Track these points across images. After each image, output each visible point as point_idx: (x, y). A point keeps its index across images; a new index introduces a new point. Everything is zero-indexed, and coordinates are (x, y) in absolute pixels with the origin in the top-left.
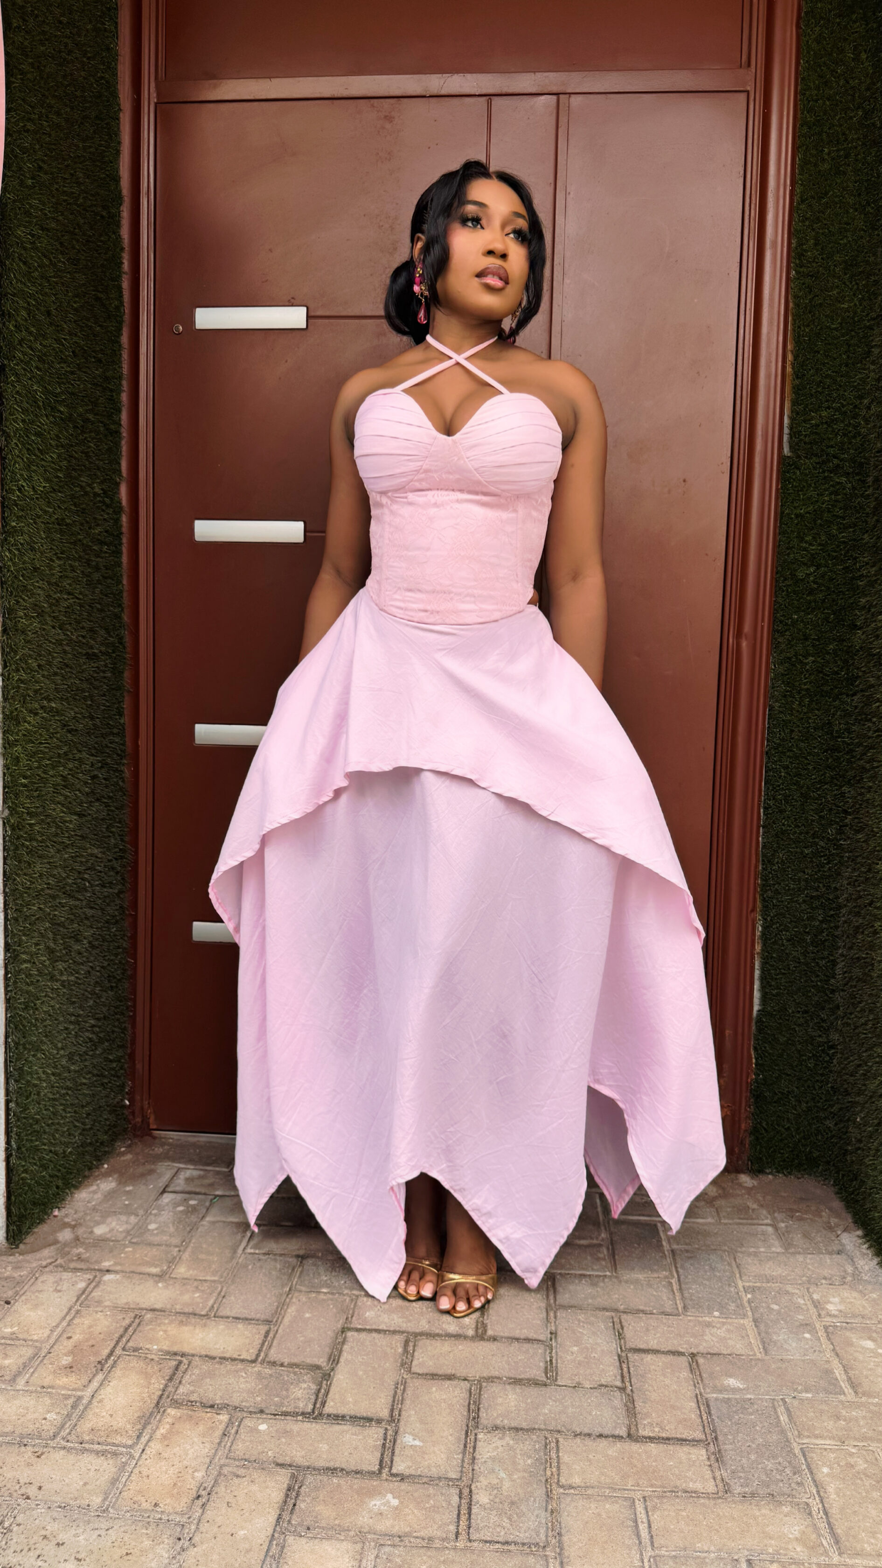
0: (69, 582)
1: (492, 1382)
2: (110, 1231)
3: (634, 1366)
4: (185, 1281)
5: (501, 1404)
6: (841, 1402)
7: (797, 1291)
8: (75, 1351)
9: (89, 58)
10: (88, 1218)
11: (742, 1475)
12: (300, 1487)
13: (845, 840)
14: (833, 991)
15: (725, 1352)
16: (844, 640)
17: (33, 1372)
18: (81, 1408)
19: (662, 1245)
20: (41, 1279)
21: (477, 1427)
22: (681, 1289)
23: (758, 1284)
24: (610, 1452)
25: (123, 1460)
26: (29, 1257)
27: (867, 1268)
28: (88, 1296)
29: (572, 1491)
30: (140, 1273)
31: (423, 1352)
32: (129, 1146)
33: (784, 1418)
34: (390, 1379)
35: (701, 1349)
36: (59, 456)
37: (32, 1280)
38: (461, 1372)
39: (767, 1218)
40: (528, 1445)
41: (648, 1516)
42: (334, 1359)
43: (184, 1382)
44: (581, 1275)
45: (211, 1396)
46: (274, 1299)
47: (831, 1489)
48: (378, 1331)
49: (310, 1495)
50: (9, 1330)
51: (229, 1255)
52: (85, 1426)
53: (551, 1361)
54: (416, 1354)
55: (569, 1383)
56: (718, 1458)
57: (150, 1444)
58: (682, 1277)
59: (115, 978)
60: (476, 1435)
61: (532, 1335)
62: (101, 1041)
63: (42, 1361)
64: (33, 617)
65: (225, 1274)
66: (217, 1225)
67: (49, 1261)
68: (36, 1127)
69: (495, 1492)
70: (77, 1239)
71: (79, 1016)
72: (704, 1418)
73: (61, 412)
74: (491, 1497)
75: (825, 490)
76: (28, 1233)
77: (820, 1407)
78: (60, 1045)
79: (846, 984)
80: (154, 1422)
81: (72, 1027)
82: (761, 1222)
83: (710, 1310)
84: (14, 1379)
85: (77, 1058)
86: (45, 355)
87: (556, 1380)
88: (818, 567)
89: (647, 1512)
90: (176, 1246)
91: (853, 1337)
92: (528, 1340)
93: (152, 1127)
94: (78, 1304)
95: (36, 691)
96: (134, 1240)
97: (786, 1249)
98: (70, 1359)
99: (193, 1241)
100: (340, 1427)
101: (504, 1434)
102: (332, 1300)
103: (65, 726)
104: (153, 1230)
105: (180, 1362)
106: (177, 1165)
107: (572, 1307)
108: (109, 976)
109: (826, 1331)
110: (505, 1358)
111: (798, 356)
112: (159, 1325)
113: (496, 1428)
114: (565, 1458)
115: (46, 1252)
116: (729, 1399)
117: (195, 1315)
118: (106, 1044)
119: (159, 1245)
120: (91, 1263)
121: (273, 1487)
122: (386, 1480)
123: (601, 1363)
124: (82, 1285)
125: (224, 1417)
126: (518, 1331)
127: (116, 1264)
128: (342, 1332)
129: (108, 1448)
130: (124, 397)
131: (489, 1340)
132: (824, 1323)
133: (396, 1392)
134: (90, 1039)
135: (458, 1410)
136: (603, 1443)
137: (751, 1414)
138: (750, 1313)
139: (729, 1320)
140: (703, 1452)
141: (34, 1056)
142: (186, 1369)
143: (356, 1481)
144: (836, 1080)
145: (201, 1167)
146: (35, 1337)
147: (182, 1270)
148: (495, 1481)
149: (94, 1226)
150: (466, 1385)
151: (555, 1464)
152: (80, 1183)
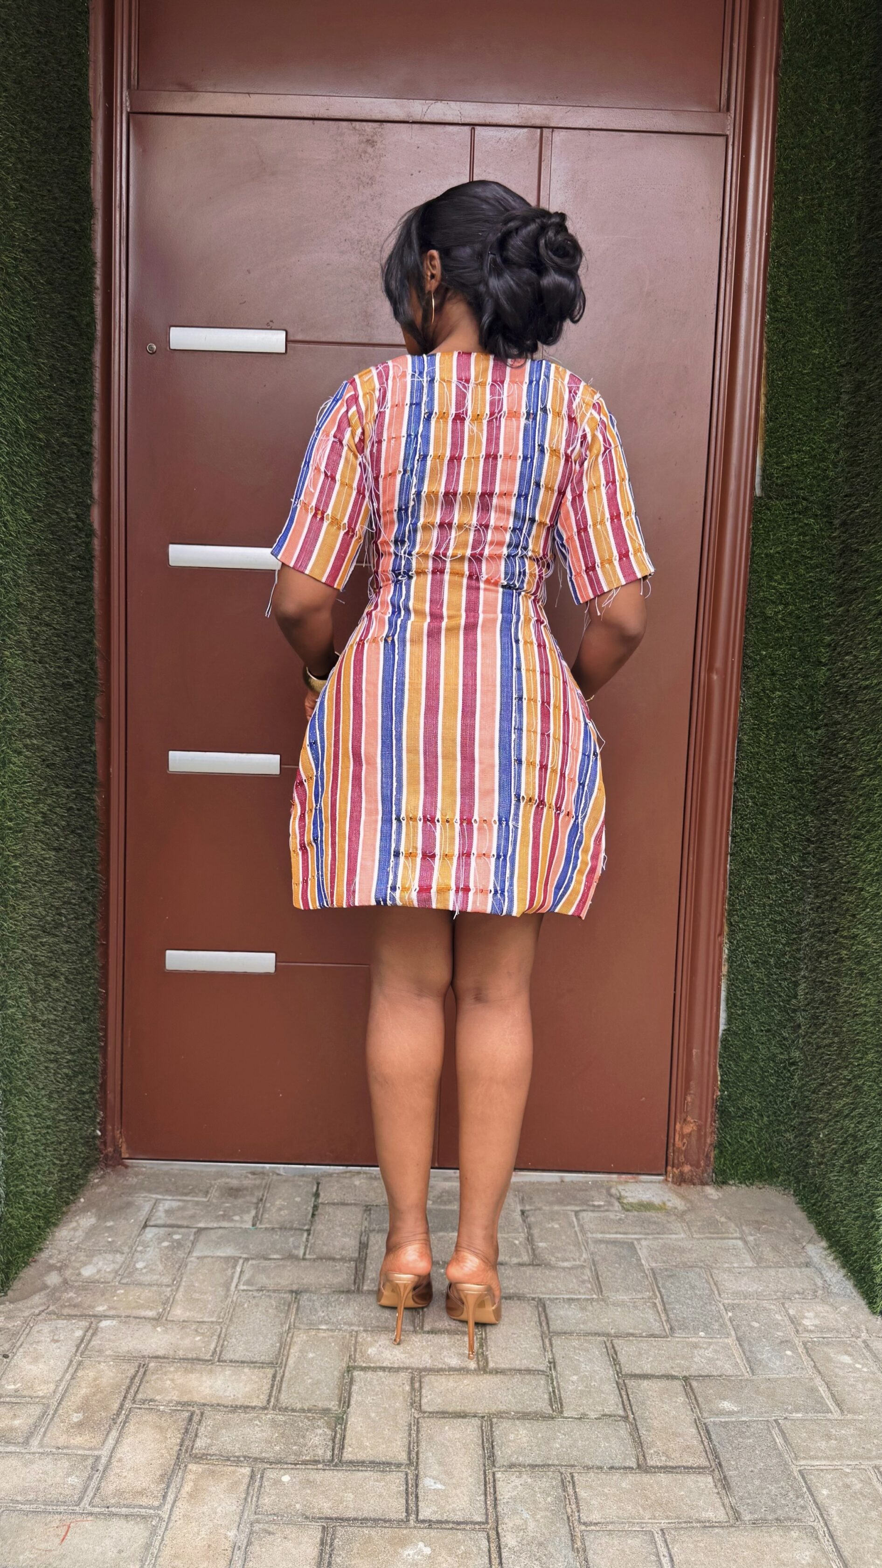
0: (48, 613)
1: (502, 1417)
2: (99, 1271)
3: (632, 1393)
4: (184, 1324)
5: (514, 1441)
6: (829, 1420)
7: (773, 1307)
8: (85, 1406)
9: (63, 66)
10: (73, 1258)
11: (749, 1501)
12: (332, 1540)
13: (808, 867)
14: (794, 1011)
15: (715, 1374)
16: (808, 676)
17: (45, 1433)
18: (101, 1468)
19: (642, 1265)
20: (36, 1328)
21: (494, 1466)
22: (665, 1309)
23: (735, 1302)
24: (624, 1485)
25: (153, 1523)
26: (20, 1305)
27: (834, 1280)
28: (87, 1345)
29: (593, 1528)
30: (135, 1318)
31: (430, 1389)
32: (102, 1177)
33: (779, 1440)
34: (404, 1418)
35: (693, 1371)
36: (39, 485)
37: (27, 1331)
38: (469, 1408)
39: (736, 1231)
40: (547, 1482)
41: (668, 1549)
42: (345, 1402)
43: (200, 1434)
44: (569, 1299)
45: (229, 1447)
46: (275, 1338)
47: (833, 1511)
48: (383, 1369)
49: (344, 1549)
50: (12, 1387)
51: (223, 1293)
52: (109, 1488)
53: (554, 1391)
54: (424, 1391)
55: (574, 1414)
56: (725, 1484)
57: (178, 1504)
58: (665, 1297)
59: (87, 1009)
60: (494, 1474)
61: (532, 1366)
62: (76, 1074)
63: (52, 1419)
64: (18, 655)
65: (222, 1314)
66: (205, 1260)
67: (41, 1308)
68: (22, 1171)
69: (522, 1533)
70: (65, 1282)
71: (58, 1053)
72: (706, 1444)
73: (40, 440)
74: (519, 1539)
75: (796, 530)
76: (14, 1279)
77: (811, 1427)
78: (41, 1086)
79: (808, 1004)
80: (177, 1480)
81: (52, 1065)
82: (730, 1236)
83: (696, 1329)
84: (26, 1442)
85: (55, 1096)
86: (27, 383)
87: (562, 1412)
88: (786, 605)
89: (667, 1545)
90: (168, 1286)
91: (831, 1352)
92: (529, 1371)
93: (123, 1156)
94: (78, 1354)
95: (20, 730)
96: (124, 1281)
97: (758, 1263)
98: (80, 1415)
99: (184, 1279)
100: (360, 1474)
101: (520, 1472)
102: (332, 1337)
103: (44, 760)
104: (142, 1269)
105: (192, 1414)
106: (154, 1196)
107: (565, 1333)
108: (83, 1008)
109: (805, 1348)
110: (510, 1391)
111: (771, 400)
112: (165, 1373)
113: (512, 1466)
114: (582, 1494)
115: (37, 1299)
116: (726, 1422)
117: (199, 1360)
118: (80, 1077)
119: (150, 1285)
120: (85, 1309)
121: (307, 1542)
122: (415, 1527)
123: (602, 1392)
124: (79, 1333)
125: (247, 1471)
126: (518, 1362)
127: (110, 1308)
128: (348, 1371)
129: (136, 1510)
130: (97, 417)
131: (491, 1373)
132: (802, 1339)
133: (410, 1435)
134: (67, 1075)
135: (474, 1450)
136: (616, 1476)
137: (749, 1438)
138: (733, 1333)
139: (714, 1340)
140: (710, 1479)
141: (19, 1100)
142: (200, 1421)
143: (386, 1530)
144: (796, 1096)
145: (179, 1198)
146: (41, 1394)
147: (178, 1312)
148: (519, 1522)
149: (81, 1267)
150: (476, 1422)
151: (573, 1501)
152: (58, 1219)
